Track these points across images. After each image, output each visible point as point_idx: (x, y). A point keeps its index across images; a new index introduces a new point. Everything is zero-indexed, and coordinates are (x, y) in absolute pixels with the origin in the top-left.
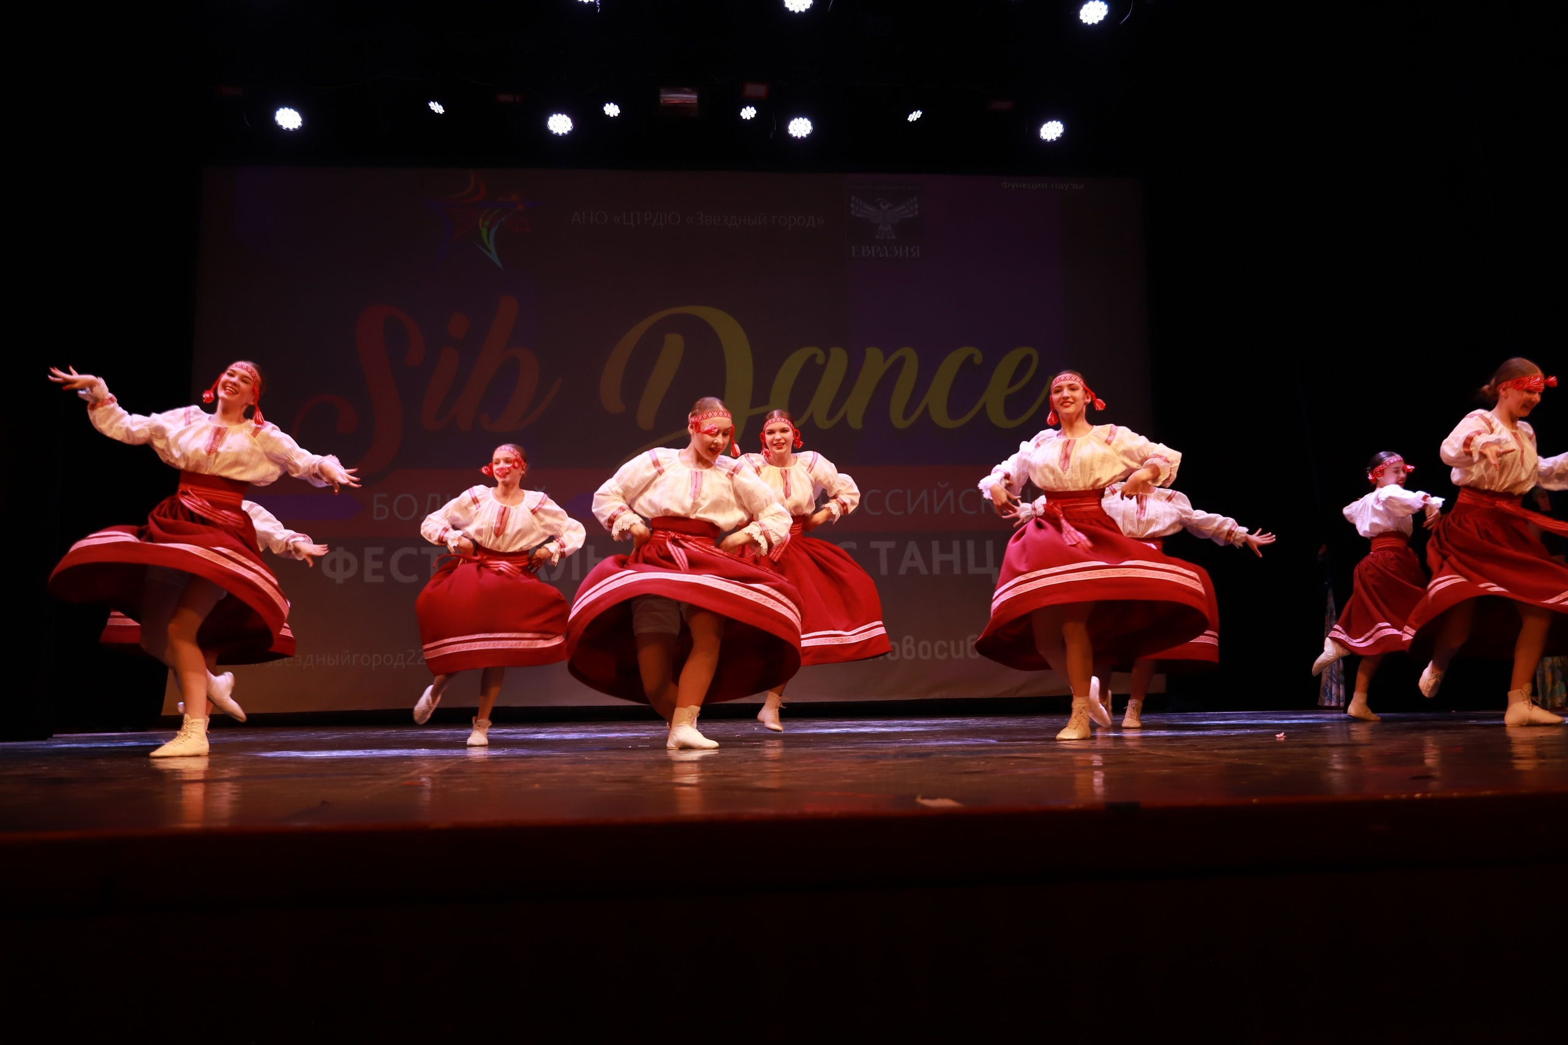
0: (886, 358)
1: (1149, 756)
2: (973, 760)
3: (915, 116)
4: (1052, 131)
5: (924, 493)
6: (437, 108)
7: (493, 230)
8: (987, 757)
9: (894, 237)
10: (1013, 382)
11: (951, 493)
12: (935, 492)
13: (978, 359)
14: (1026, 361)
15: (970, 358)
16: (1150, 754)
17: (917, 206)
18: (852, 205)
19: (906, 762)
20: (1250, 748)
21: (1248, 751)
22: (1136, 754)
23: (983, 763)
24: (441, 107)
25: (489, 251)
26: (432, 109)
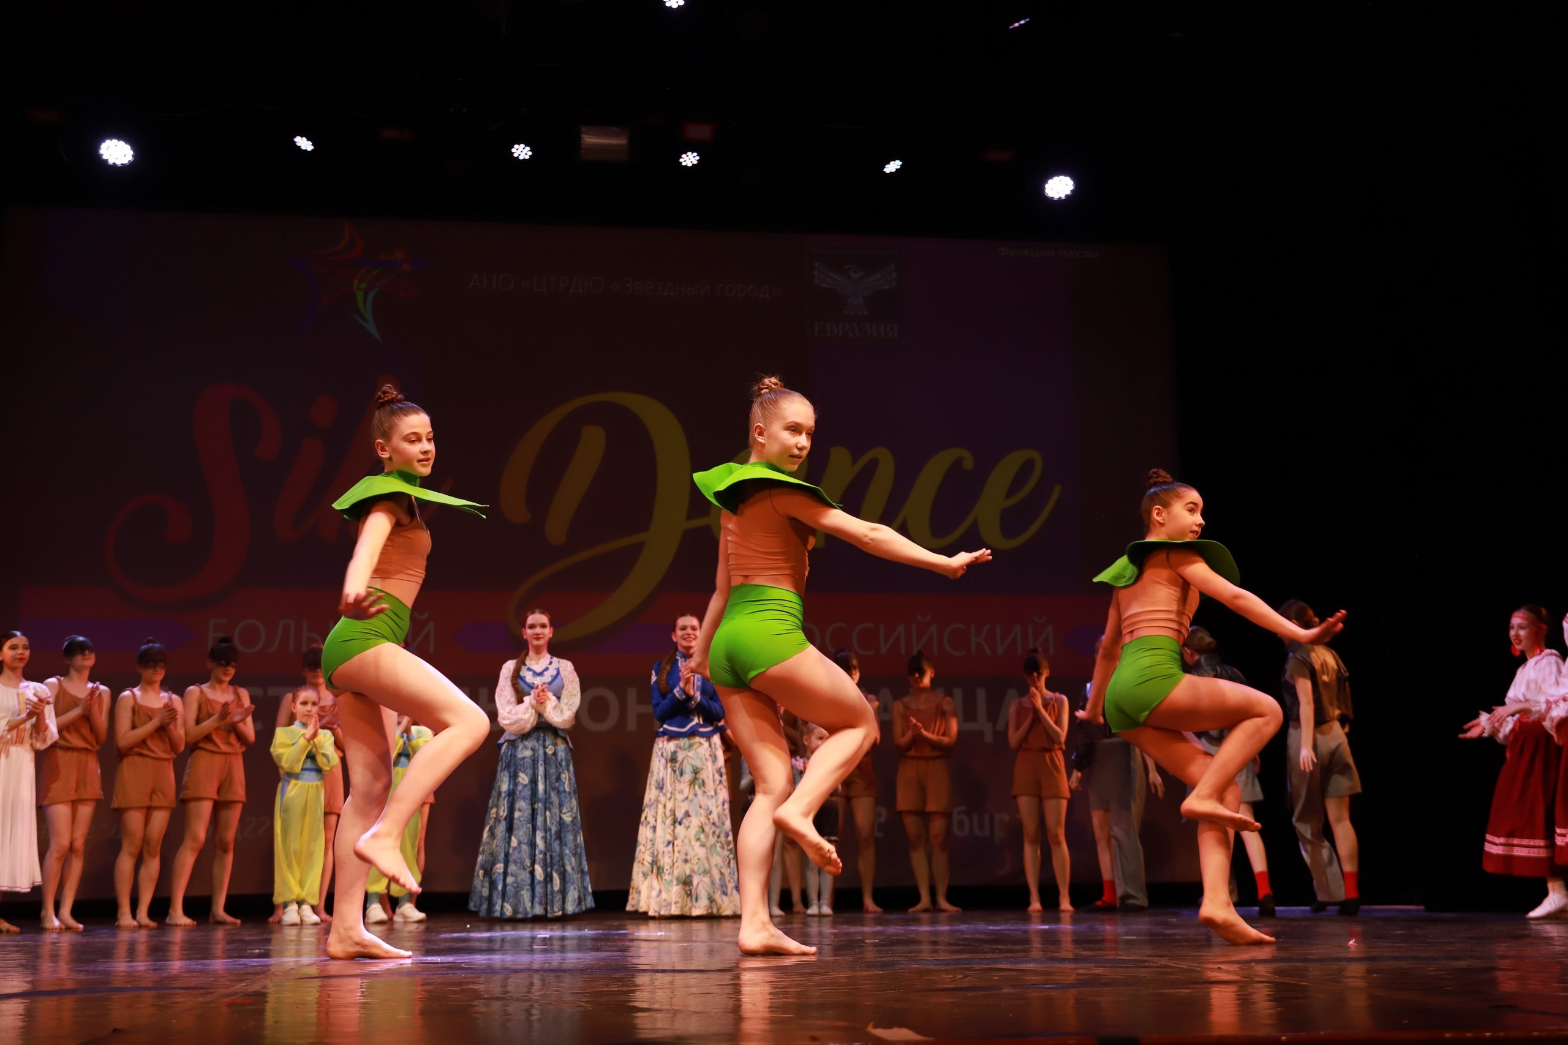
0: (855, 461)
1: (1169, 970)
2: (947, 972)
3: (893, 167)
4: (1059, 187)
5: (901, 628)
6: (304, 144)
7: (371, 295)
8: (966, 969)
9: (866, 313)
10: (1011, 492)
11: (934, 628)
12: (914, 627)
13: (969, 463)
14: (1026, 469)
15: (958, 462)
16: (1169, 967)
17: (894, 275)
18: (816, 273)
19: (865, 973)
20: (1298, 960)
21: (1293, 964)
22: (1152, 967)
23: (960, 976)
24: (310, 143)
25: (365, 320)
26: (298, 144)
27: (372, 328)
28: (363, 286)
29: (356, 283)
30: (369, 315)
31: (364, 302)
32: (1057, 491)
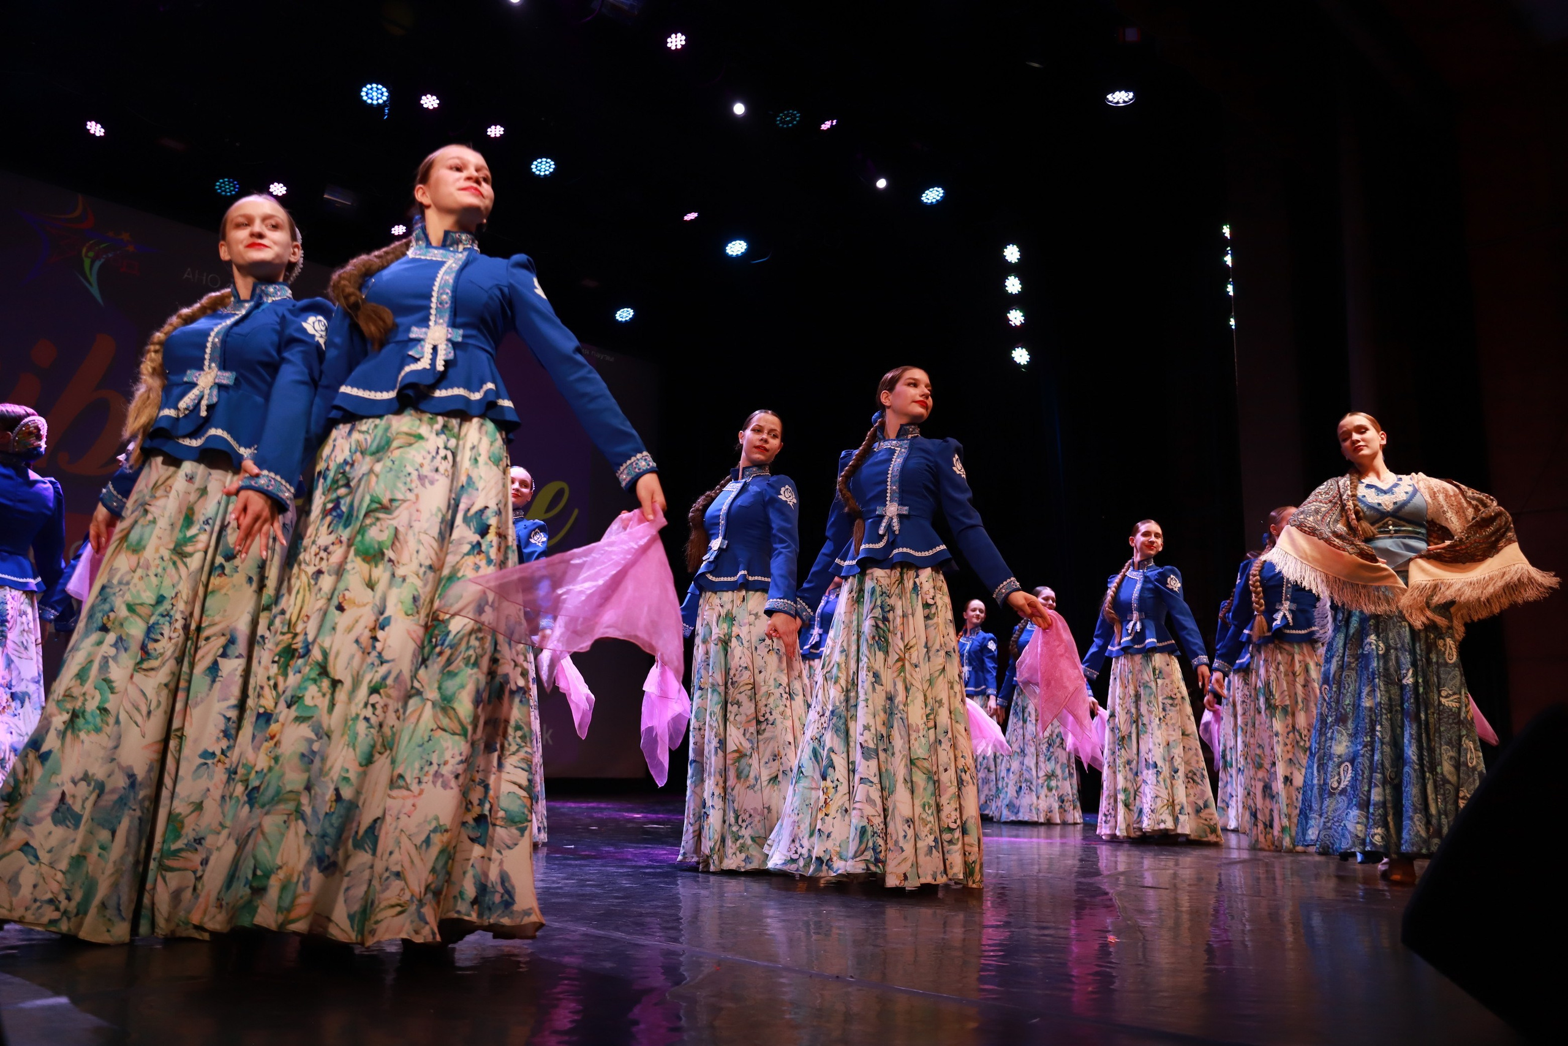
7: (98, 264)
25: (90, 284)
27: (95, 291)
28: (91, 254)
29: (84, 250)
30: (93, 279)
31: (91, 269)
32: (576, 512)
